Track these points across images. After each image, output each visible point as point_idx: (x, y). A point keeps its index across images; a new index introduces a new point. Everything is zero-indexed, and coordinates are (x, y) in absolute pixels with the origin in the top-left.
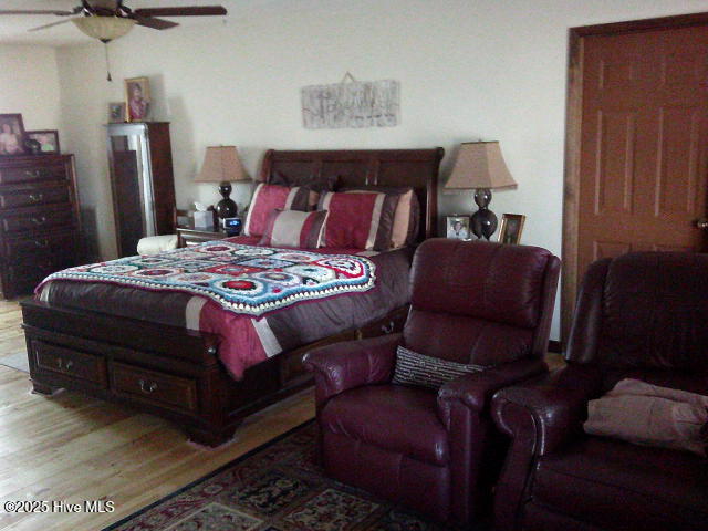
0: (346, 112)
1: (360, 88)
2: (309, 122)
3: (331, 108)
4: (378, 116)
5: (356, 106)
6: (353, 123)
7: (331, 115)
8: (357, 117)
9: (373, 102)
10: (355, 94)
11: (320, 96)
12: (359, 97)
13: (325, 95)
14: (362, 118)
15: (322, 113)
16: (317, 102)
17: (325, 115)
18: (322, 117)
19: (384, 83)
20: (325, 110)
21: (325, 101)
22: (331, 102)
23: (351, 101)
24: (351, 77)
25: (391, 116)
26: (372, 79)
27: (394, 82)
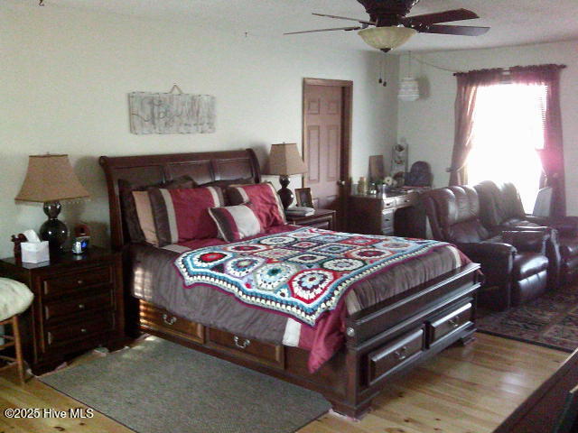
0: (176, 119)
1: (188, 99)
2: (138, 128)
3: (162, 115)
4: (201, 124)
5: (184, 114)
6: (182, 129)
7: (162, 122)
8: (186, 125)
9: (198, 112)
10: (184, 105)
11: (151, 103)
12: (187, 107)
13: (156, 102)
14: (190, 125)
15: (152, 119)
16: (148, 108)
17: (156, 121)
18: (153, 123)
19: (205, 98)
20: (156, 116)
21: (156, 108)
22: (162, 109)
23: (180, 110)
24: (179, 89)
25: (211, 125)
26: (196, 92)
27: (213, 98)
